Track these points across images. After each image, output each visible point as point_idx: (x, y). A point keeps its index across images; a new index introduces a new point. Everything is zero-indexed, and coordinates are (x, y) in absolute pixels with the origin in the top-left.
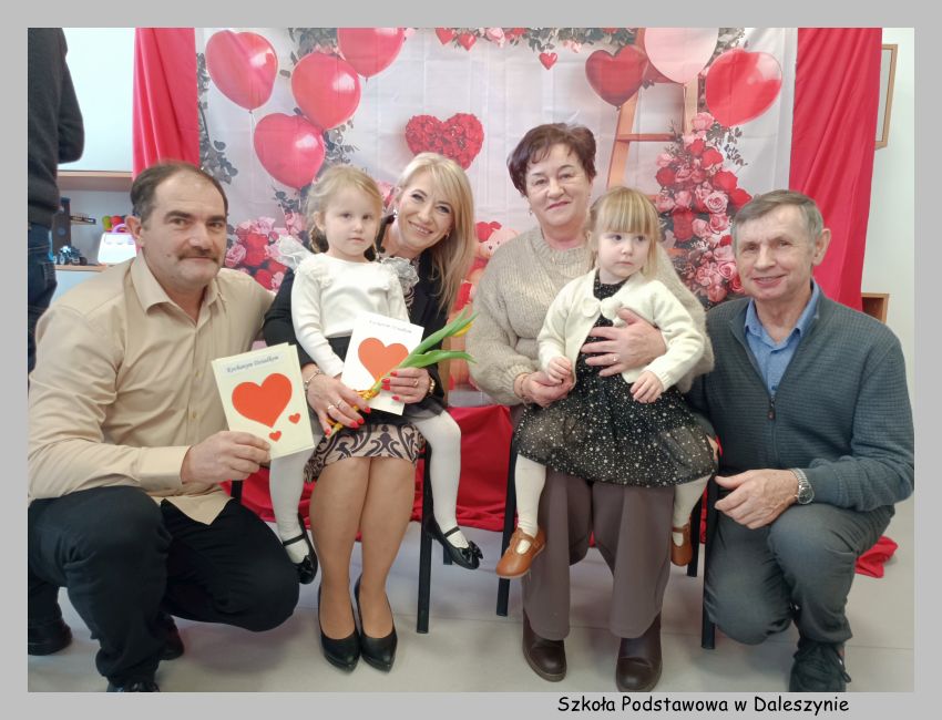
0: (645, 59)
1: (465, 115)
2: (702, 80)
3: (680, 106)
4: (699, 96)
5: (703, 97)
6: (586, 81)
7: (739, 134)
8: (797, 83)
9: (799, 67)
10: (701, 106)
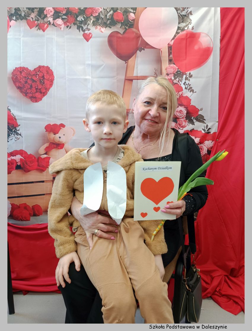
0: (139, 36)
1: (43, 67)
2: (170, 47)
3: (159, 61)
4: (169, 55)
5: (171, 56)
6: (108, 48)
7: (191, 76)
8: (221, 49)
9: (221, 40)
10: (170, 61)
